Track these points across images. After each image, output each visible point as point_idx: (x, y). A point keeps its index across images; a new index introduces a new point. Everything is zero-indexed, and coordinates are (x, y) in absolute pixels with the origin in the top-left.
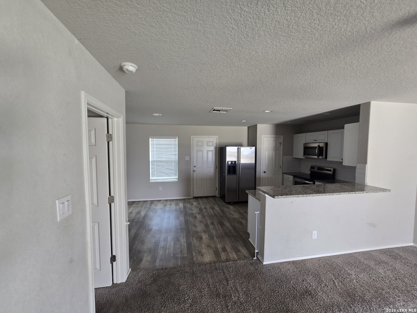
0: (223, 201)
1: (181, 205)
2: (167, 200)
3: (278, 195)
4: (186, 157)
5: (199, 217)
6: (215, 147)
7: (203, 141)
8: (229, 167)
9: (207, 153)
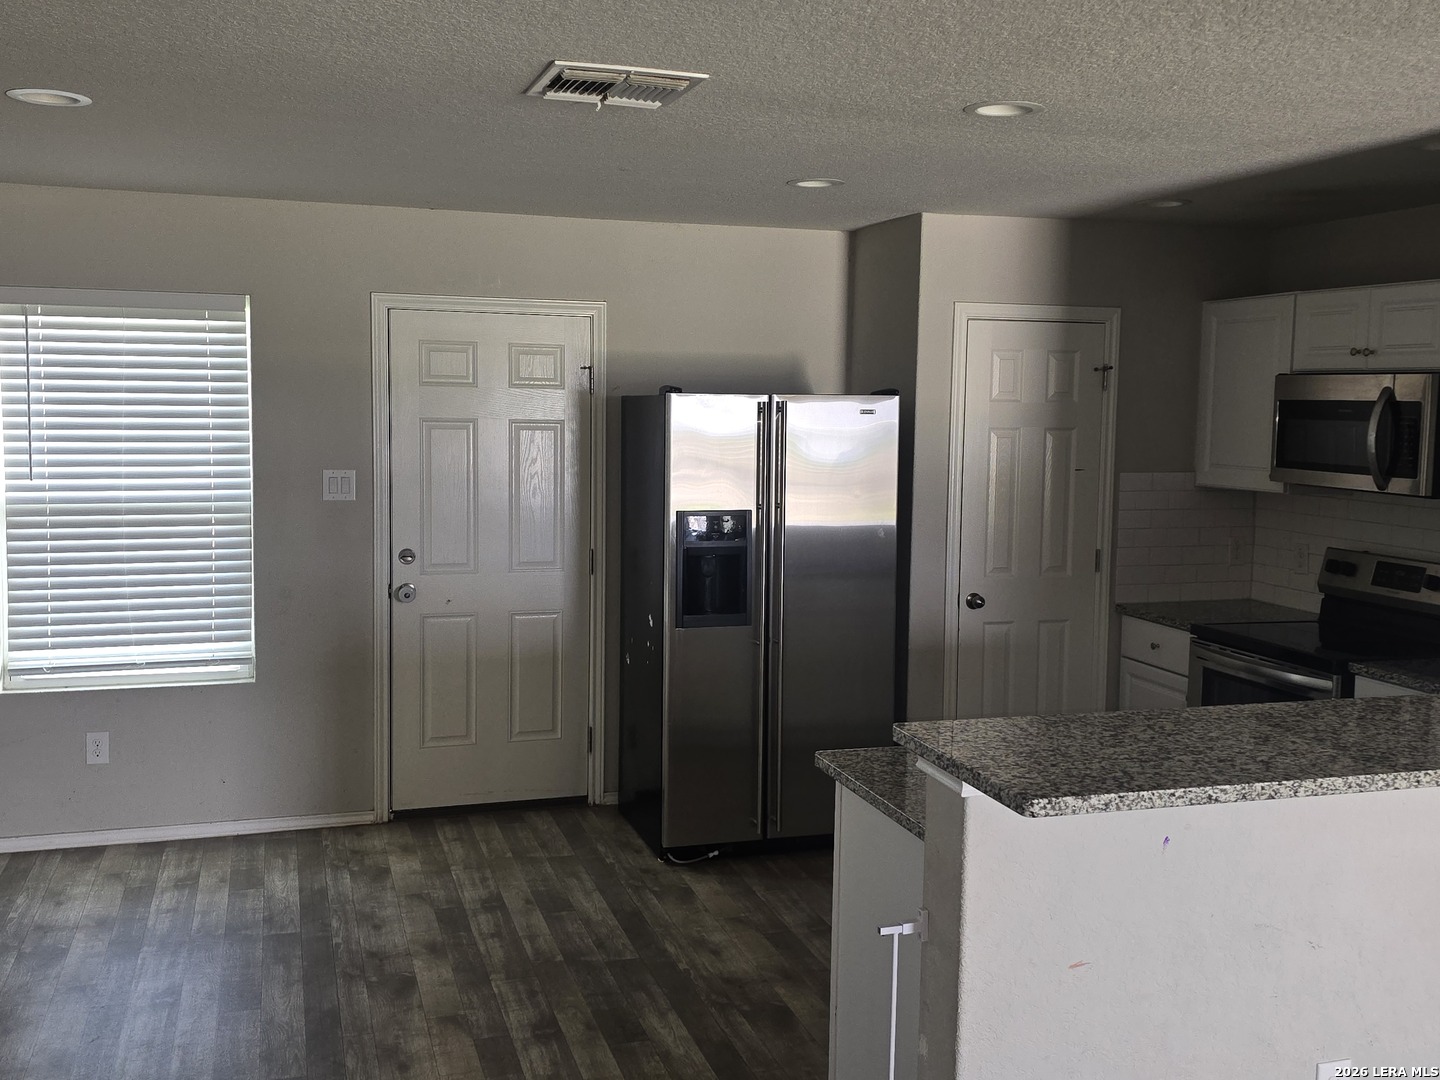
0: (640, 842)
1: (283, 885)
2: (156, 848)
3: (1054, 790)
4: (327, 473)
5: (432, 978)
6: (581, 394)
7: (475, 345)
8: (692, 558)
9: (514, 443)
